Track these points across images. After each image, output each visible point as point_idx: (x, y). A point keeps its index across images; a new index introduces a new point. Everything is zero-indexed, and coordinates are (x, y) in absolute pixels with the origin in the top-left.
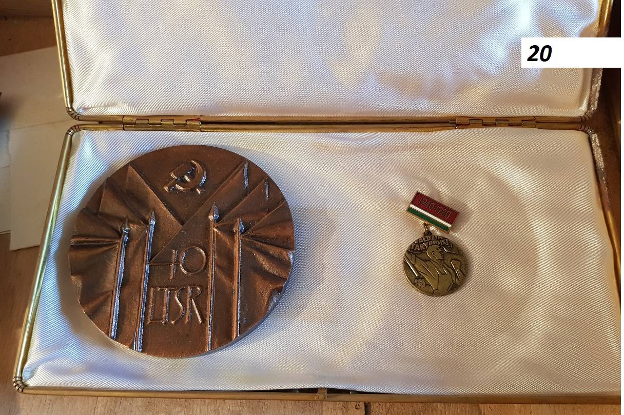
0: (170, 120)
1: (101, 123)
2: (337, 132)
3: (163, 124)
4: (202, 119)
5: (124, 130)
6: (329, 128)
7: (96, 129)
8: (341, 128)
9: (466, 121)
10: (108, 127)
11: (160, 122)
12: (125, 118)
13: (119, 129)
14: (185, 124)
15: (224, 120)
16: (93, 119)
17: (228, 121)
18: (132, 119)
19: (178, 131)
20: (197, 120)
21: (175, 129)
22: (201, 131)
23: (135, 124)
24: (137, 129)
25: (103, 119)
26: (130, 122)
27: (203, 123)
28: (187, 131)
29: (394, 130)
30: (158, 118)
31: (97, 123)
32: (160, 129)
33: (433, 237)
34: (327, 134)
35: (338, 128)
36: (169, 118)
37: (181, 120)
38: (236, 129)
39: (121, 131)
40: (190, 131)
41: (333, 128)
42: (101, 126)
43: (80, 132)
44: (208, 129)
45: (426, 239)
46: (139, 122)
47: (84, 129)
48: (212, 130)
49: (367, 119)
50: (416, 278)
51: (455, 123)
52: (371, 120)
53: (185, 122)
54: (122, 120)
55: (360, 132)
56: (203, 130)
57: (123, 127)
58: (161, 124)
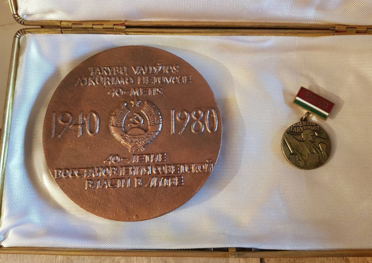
0: (100, 24)
1: (42, 27)
2: (238, 35)
3: (94, 28)
4: (126, 23)
5: (62, 33)
6: (232, 32)
7: (39, 32)
8: (242, 32)
9: (344, 28)
10: (48, 31)
11: (92, 26)
12: (62, 23)
13: (57, 32)
14: (113, 28)
15: (145, 24)
16: (36, 24)
17: (148, 26)
18: (68, 23)
19: (107, 34)
20: (123, 25)
21: (105, 32)
22: (126, 34)
23: (71, 28)
24: (73, 32)
25: (44, 24)
26: (67, 26)
27: (128, 27)
28: (115, 34)
29: (286, 34)
30: (90, 23)
31: (40, 27)
32: (92, 32)
33: (308, 123)
34: (231, 37)
35: (240, 32)
36: (99, 23)
37: (108, 25)
38: (155, 33)
39: (60, 34)
40: (117, 34)
41: (235, 32)
42: (43, 30)
43: (26, 35)
44: (132, 32)
45: (302, 124)
46: (74, 26)
47: (29, 32)
48: (135, 33)
49: (264, 25)
50: (291, 154)
51: (335, 30)
52: (267, 25)
53: (112, 27)
54: (60, 24)
55: (257, 36)
56: (127, 33)
57: (61, 31)
58: (92, 28)
